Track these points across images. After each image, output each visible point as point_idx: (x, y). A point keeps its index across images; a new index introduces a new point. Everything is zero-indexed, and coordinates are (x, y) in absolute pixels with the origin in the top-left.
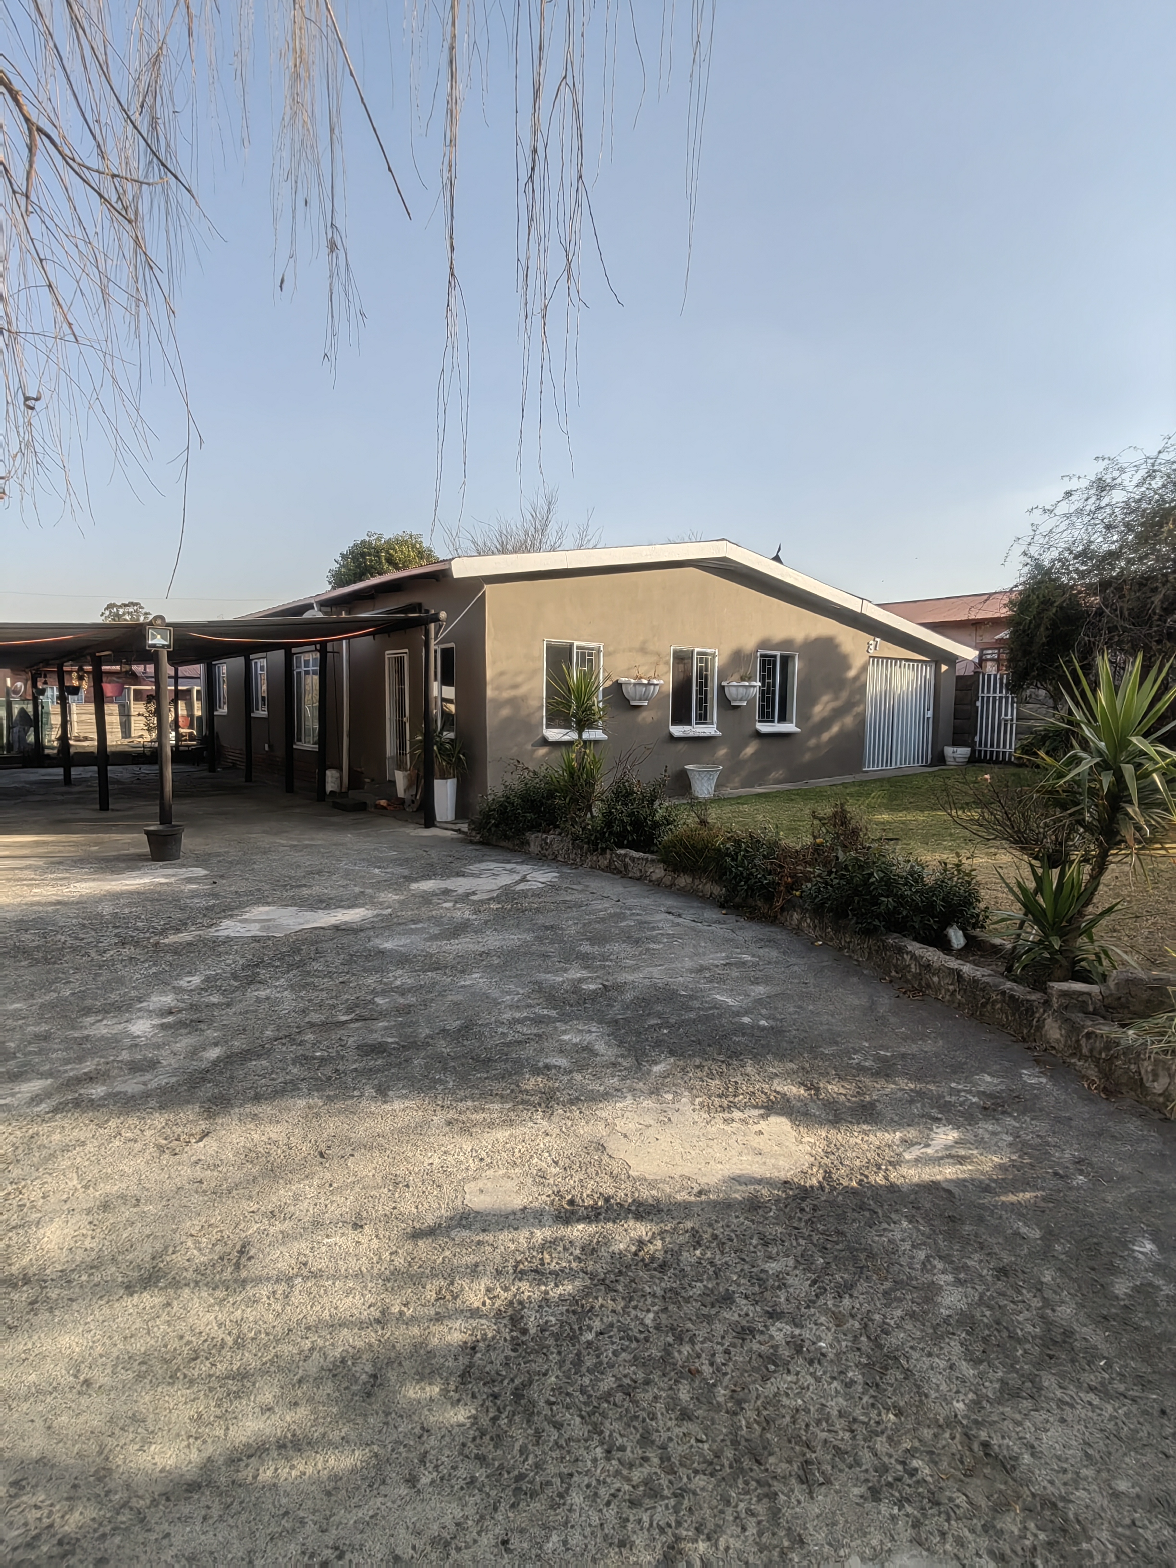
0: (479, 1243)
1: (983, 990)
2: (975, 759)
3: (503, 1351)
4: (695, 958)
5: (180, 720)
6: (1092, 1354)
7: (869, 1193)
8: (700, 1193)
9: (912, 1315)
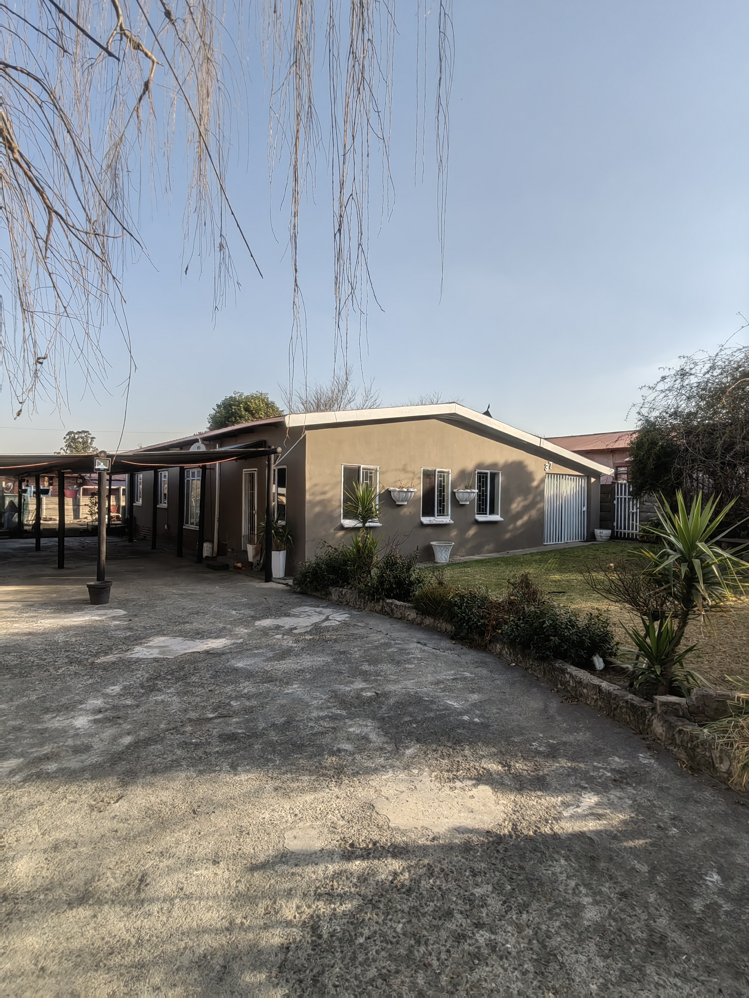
0: (293, 874)
1: (614, 699)
2: (614, 537)
3: (306, 951)
4: (435, 675)
5: (111, 508)
6: (678, 952)
7: (540, 840)
8: (434, 839)
9: (566, 925)
